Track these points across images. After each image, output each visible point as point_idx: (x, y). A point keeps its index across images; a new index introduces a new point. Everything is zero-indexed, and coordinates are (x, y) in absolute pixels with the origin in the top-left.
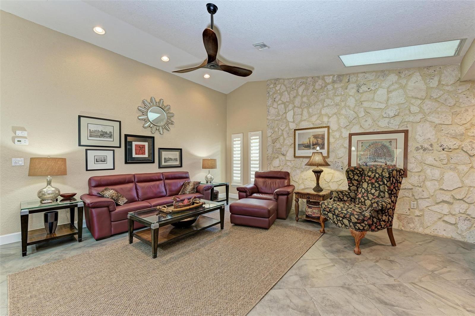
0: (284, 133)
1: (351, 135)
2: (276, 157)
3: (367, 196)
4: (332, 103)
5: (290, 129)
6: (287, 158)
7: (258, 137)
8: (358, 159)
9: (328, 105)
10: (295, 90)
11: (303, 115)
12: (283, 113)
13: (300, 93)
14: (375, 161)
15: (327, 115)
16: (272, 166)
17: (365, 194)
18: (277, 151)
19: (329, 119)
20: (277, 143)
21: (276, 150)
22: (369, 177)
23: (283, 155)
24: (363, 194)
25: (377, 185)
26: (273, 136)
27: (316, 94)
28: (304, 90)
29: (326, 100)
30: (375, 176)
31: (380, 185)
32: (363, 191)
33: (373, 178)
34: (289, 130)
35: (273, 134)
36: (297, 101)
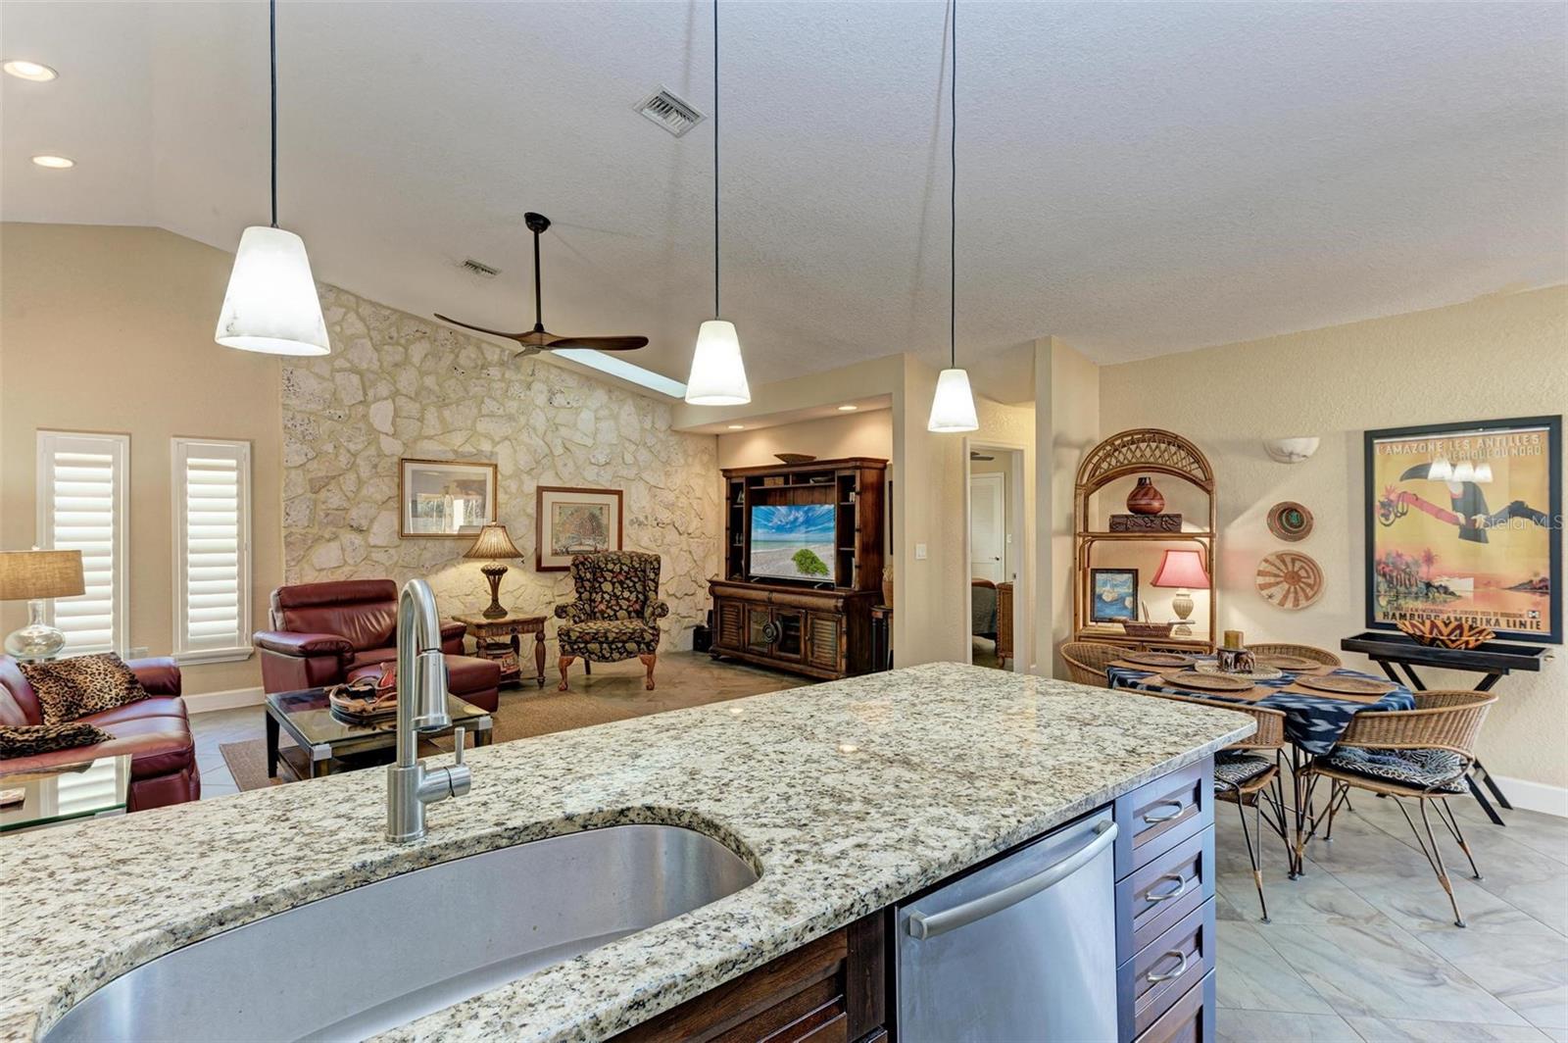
0: (358, 461)
1: (541, 490)
2: (327, 536)
3: (618, 604)
4: (501, 412)
5: (380, 454)
6: (372, 541)
7: (233, 462)
8: (554, 540)
9: (491, 415)
10: (398, 344)
11: (425, 422)
12: (354, 402)
13: (416, 360)
14: (581, 544)
15: (487, 436)
16: (306, 566)
17: (613, 602)
18: (330, 518)
19: (493, 447)
20: (328, 491)
21: (327, 515)
22: (612, 571)
23: (359, 530)
24: (609, 602)
25: (631, 584)
26: (315, 466)
27: (461, 377)
28: (426, 356)
29: (486, 400)
30: (621, 569)
31: (635, 583)
32: (607, 597)
33: (620, 573)
34: (379, 456)
35: (316, 461)
36: (407, 379)
